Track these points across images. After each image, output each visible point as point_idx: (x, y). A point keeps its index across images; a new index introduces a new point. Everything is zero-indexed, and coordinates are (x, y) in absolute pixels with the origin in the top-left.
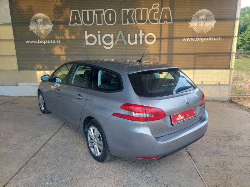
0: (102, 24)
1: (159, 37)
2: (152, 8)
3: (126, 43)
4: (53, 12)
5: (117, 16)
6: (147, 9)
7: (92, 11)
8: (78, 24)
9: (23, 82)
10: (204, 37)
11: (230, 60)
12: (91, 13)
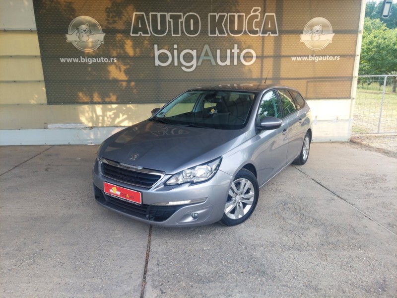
0: (179, 35)
1: (260, 54)
2: (250, 13)
3: (214, 64)
4: (105, 14)
5: (201, 23)
6: (244, 14)
7: (165, 15)
8: (143, 34)
9: (56, 122)
10: (319, 56)
11: (351, 86)
12: (163, 18)
